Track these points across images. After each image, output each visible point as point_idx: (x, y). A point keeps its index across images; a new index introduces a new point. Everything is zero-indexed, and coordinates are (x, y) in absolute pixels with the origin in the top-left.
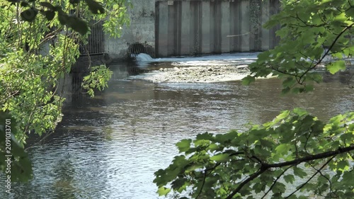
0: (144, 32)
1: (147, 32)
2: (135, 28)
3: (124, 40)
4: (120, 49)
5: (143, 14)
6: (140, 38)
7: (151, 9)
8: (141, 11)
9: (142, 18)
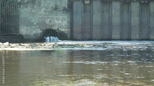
0: (56, 22)
1: (60, 22)
2: (48, 18)
3: (38, 26)
4: (34, 32)
5: (56, 8)
6: (53, 25)
7: (64, 6)
8: (54, 6)
9: (55, 12)
